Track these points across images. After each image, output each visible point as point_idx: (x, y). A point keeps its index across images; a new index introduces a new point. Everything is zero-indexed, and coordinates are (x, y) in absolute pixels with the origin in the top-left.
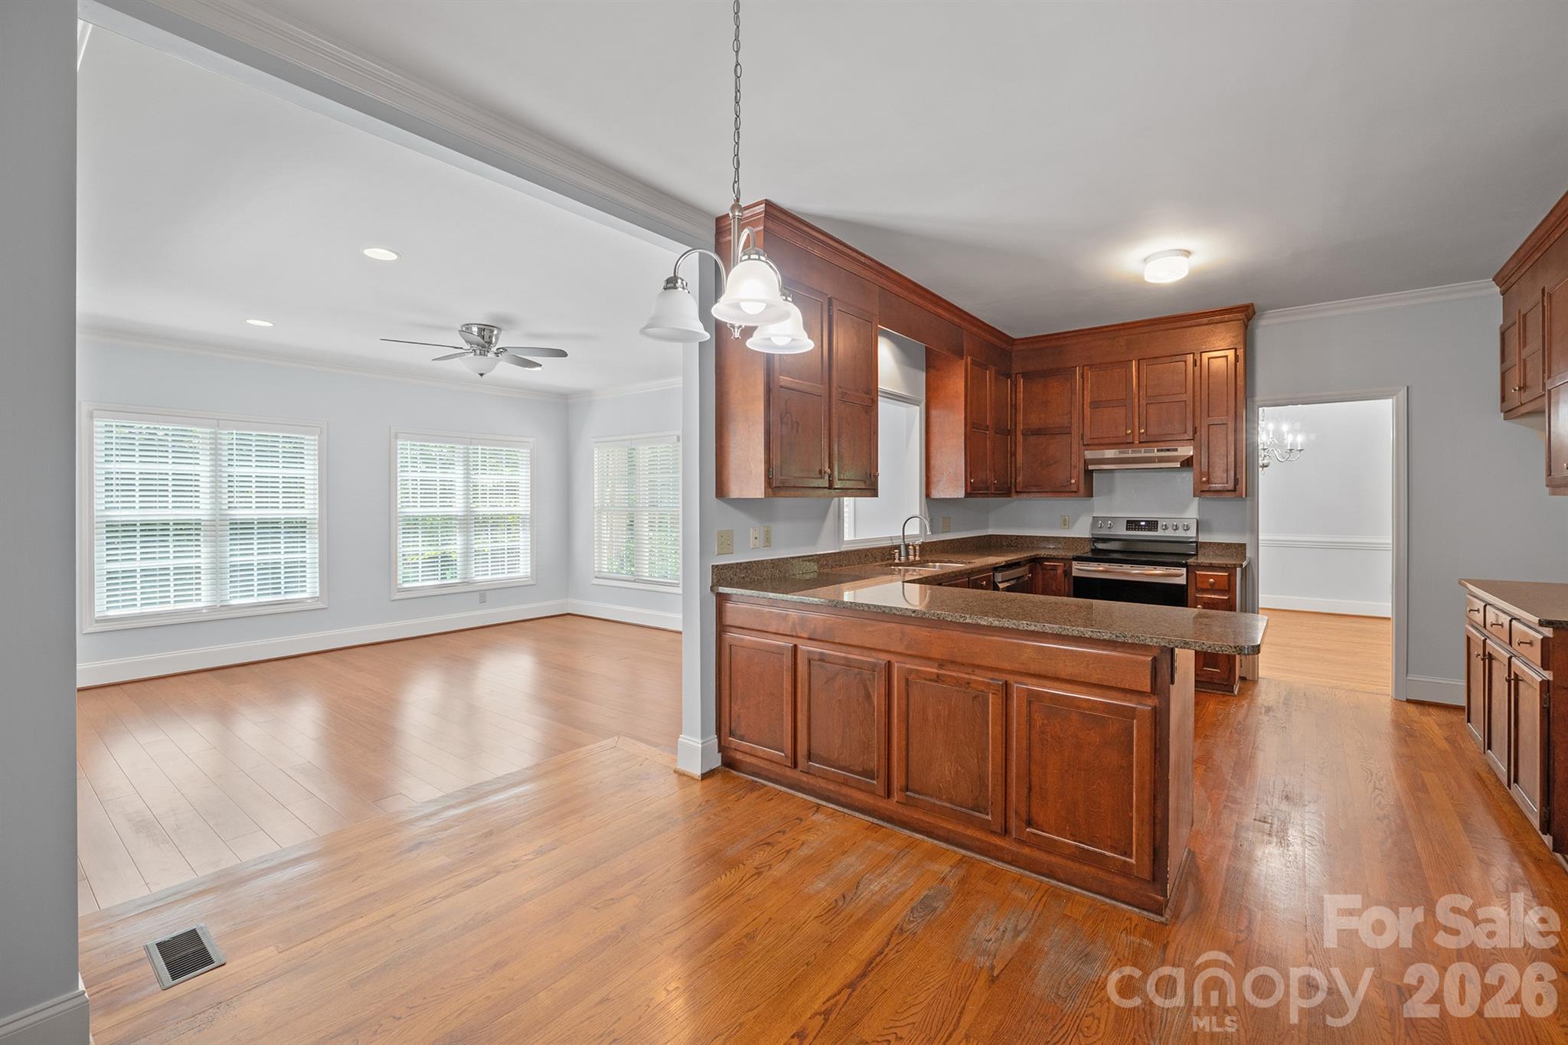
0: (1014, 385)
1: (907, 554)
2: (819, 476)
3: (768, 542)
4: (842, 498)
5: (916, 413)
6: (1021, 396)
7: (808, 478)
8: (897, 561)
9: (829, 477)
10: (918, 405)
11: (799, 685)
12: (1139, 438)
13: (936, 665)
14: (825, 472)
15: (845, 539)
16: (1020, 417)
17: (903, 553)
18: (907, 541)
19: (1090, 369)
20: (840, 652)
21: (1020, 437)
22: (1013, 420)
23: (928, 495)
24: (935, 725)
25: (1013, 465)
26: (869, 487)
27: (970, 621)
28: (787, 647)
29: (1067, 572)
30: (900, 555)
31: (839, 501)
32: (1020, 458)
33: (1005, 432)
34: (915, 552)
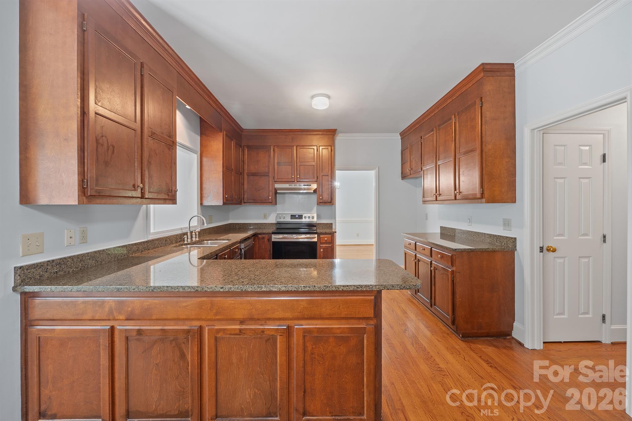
0: (243, 151)
1: (192, 237)
2: (133, 189)
3: (84, 239)
4: (149, 205)
5: (195, 157)
6: (246, 157)
7: (123, 189)
8: (186, 242)
9: (142, 189)
10: (196, 154)
11: (117, 359)
12: (297, 180)
13: (238, 322)
14: (138, 186)
15: (151, 232)
16: (246, 167)
17: (189, 237)
18: (191, 230)
19: (277, 148)
20: (158, 326)
21: (246, 176)
22: (243, 168)
23: (201, 204)
24: (238, 365)
25: (243, 190)
26: (171, 198)
27: (265, 290)
28: (104, 330)
29: (269, 239)
30: (188, 239)
31: (147, 207)
32: (246, 187)
33: (240, 173)
34: (196, 236)
